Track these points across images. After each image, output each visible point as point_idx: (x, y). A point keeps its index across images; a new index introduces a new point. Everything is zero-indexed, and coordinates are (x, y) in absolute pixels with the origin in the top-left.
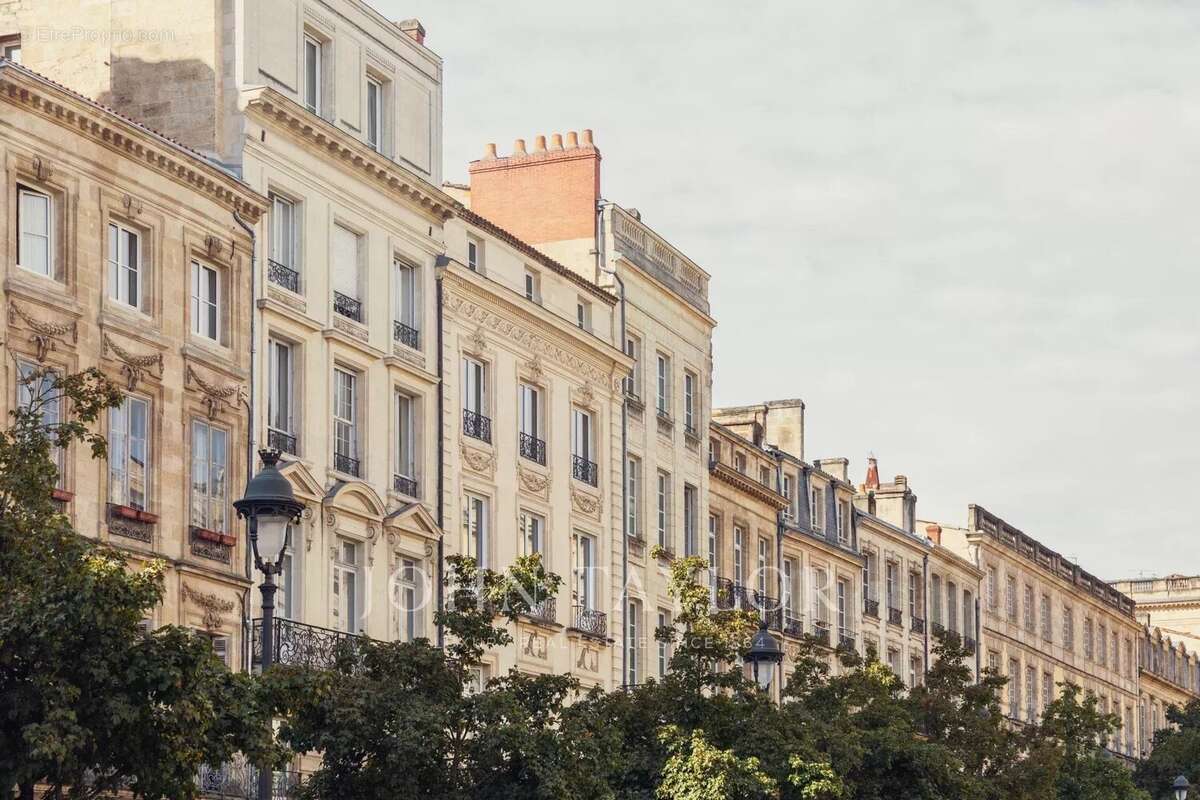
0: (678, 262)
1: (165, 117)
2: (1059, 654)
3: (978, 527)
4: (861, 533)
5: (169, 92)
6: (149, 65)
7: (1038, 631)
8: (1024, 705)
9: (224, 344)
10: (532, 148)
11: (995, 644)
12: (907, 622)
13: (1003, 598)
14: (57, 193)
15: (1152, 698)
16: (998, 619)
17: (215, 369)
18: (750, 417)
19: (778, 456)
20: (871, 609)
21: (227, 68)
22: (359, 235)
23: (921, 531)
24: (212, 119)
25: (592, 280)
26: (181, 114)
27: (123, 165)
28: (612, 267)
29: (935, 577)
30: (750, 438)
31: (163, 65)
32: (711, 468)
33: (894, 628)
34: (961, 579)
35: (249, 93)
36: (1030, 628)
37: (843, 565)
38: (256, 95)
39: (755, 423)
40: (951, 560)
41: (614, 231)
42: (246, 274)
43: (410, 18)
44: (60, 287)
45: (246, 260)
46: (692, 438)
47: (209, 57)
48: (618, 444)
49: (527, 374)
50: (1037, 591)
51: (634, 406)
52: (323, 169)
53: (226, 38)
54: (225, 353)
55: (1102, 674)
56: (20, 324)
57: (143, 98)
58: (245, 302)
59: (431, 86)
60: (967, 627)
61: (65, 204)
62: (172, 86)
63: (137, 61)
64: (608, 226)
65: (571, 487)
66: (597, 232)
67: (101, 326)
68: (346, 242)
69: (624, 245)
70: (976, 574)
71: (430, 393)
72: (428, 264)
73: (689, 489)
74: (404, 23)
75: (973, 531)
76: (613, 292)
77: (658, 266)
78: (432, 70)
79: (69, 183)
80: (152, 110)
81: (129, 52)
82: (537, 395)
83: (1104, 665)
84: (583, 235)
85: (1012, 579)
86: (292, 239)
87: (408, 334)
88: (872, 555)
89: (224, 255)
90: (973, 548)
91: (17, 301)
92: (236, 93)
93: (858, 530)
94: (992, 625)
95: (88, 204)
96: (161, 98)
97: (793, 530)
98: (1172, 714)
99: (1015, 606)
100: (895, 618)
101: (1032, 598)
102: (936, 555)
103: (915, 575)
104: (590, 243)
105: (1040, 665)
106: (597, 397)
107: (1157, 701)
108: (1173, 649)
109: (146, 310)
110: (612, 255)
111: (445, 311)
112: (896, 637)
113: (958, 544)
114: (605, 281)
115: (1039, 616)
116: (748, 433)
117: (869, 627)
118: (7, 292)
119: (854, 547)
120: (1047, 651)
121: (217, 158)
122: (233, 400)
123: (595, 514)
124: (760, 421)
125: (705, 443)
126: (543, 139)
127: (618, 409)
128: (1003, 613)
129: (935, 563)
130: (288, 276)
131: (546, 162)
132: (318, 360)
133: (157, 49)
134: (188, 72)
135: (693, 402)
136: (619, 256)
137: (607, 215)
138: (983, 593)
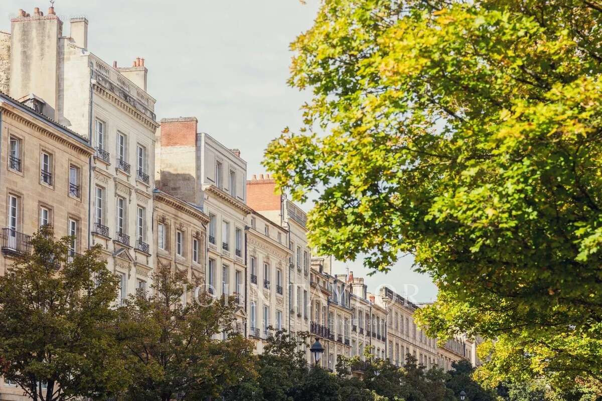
0: (303, 215)
1: (179, 191)
2: (411, 341)
3: (386, 296)
4: (352, 302)
5: (180, 183)
6: (174, 175)
7: (405, 332)
8: (400, 361)
9: (199, 263)
10: (258, 178)
11: (391, 339)
12: (358, 330)
13: (394, 320)
14: (165, 225)
15: (442, 355)
16: (392, 329)
17: (199, 271)
18: (318, 263)
19: (328, 276)
20: (354, 329)
21: (199, 177)
22: (227, 223)
23: (368, 299)
24: (194, 193)
25: (280, 225)
26: (184, 191)
27: (180, 214)
28: (287, 221)
29: (373, 315)
30: (318, 270)
31: (178, 175)
32: (311, 284)
33: (361, 335)
34: (381, 314)
35: (205, 186)
36: (402, 332)
37: (346, 313)
38: (208, 187)
39: (320, 265)
40: (379, 309)
41: (287, 208)
42: (204, 241)
43: (236, 148)
44: (167, 252)
45: (204, 237)
46: (306, 275)
47: (193, 174)
48: (288, 280)
49: (265, 260)
50: (404, 318)
51: (292, 266)
52: (222, 205)
53: (198, 168)
54: (199, 266)
55: (426, 347)
56: (160, 265)
57: (171, 185)
58: (204, 250)
59: (244, 172)
60: (383, 333)
61: (167, 227)
62: (181, 182)
63: (169, 173)
64: (285, 206)
65: (276, 296)
66: (282, 208)
67: (175, 263)
68: (224, 225)
69: (290, 213)
70: (385, 313)
71: (243, 270)
72: (243, 228)
73: (305, 292)
74: (234, 150)
75: (384, 296)
76: (287, 229)
77: (298, 217)
78: (244, 167)
79: (169, 222)
80: (174, 189)
81: (167, 170)
82: (267, 266)
83: (426, 344)
84: (277, 209)
85: (397, 313)
86: (213, 229)
87: (238, 253)
88: (354, 309)
89: (200, 236)
90: (384, 303)
91: (160, 259)
92: (201, 185)
93: (351, 301)
94: (390, 331)
95: (173, 227)
96: (178, 185)
97: (333, 303)
98: (454, 365)
99: (397, 324)
100: (361, 332)
101: (403, 320)
102: (374, 307)
103: (367, 315)
104: (279, 212)
105: (405, 345)
106: (283, 265)
107: (443, 357)
108: (458, 341)
109: (183, 256)
110: (286, 216)
111: (247, 244)
112: (361, 338)
113: (379, 302)
114: (284, 225)
115: (405, 327)
116: (317, 268)
117: (354, 335)
118: (157, 256)
119: (349, 307)
120: (407, 340)
121: (196, 205)
122: (202, 280)
123: (282, 304)
124: (322, 264)
125: (309, 275)
126: (263, 175)
127: (288, 268)
128: (394, 326)
129: (373, 310)
130: (212, 240)
131: (263, 183)
132: (219, 263)
133: (176, 170)
134: (186, 178)
135: (306, 261)
136: (289, 217)
137: (285, 203)
138: (388, 320)
